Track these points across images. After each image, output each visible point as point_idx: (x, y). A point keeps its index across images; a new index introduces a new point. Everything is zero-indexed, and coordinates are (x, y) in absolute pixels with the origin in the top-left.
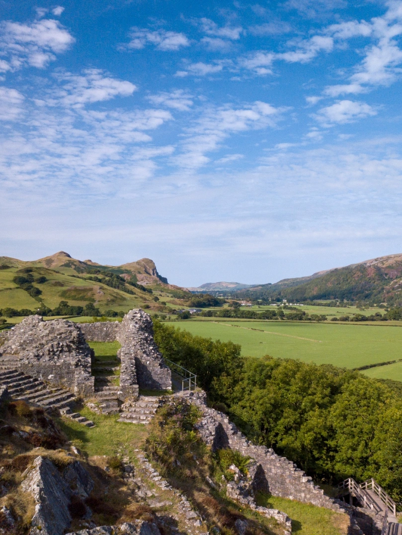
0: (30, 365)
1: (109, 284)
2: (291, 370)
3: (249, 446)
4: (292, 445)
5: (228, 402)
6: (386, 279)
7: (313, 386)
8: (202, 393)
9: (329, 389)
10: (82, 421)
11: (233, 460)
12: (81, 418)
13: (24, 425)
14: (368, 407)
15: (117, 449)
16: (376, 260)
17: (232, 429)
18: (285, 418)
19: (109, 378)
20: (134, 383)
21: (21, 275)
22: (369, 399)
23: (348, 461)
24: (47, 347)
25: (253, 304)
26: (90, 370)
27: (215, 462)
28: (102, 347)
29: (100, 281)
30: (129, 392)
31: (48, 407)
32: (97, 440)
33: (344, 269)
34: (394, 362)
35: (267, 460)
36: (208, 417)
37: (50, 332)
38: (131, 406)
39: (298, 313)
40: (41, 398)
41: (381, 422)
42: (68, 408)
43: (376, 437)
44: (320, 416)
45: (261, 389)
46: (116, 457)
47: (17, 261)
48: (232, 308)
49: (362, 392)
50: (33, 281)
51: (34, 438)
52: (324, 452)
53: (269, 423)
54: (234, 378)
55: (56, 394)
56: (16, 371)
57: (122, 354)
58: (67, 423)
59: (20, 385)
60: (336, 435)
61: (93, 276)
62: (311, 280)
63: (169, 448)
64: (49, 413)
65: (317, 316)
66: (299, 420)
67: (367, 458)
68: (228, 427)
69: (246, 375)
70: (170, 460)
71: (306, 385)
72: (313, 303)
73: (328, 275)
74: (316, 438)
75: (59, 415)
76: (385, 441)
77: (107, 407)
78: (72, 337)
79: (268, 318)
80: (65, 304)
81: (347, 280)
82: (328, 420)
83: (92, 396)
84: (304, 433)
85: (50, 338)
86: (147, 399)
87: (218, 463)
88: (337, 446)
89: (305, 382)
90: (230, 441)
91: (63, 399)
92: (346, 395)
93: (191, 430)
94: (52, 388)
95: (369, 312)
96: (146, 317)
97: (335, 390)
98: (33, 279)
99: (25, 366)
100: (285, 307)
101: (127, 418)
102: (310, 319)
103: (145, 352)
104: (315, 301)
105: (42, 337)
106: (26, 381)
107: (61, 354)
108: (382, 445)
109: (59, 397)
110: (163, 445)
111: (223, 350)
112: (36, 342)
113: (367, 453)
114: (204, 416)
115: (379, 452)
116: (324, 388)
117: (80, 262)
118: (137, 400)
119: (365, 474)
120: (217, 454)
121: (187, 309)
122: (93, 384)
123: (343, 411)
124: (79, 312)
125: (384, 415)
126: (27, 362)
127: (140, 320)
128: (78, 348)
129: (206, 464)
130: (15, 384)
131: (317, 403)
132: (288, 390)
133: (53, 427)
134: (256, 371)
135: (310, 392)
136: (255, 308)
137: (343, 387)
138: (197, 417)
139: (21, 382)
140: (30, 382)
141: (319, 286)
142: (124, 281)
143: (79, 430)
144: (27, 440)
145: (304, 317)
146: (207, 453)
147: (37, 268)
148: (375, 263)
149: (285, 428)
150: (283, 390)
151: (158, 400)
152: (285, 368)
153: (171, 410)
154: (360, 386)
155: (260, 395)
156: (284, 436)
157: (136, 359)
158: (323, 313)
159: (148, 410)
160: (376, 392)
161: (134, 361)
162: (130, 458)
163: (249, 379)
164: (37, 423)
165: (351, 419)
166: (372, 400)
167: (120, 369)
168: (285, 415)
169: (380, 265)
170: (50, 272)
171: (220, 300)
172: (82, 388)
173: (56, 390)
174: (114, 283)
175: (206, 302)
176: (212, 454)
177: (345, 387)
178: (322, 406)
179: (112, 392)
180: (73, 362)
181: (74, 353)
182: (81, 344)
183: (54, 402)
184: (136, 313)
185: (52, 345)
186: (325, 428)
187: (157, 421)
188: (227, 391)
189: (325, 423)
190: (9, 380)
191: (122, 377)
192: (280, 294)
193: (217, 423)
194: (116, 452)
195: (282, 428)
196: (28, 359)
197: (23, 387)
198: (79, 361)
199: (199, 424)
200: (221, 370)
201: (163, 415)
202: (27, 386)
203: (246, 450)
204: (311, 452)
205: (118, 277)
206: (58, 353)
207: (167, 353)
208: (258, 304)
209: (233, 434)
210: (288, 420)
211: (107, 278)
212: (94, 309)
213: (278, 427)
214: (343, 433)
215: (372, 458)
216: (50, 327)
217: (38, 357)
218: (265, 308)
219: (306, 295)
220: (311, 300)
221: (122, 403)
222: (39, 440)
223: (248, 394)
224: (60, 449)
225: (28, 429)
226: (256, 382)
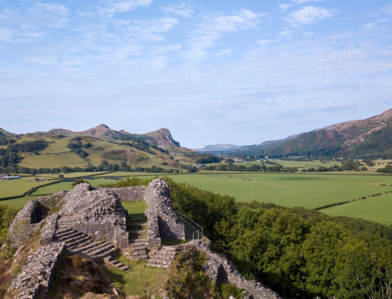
0: (81, 225)
1: (138, 147)
2: (272, 216)
3: (243, 281)
4: (274, 272)
5: (227, 240)
6: (342, 140)
7: (289, 227)
8: (208, 241)
9: (301, 230)
10: (121, 266)
11: (231, 292)
12: (120, 264)
13: (78, 275)
14: (330, 242)
15: (146, 289)
16: (334, 126)
17: (230, 269)
18: (269, 251)
19: (139, 232)
20: (158, 237)
21: (74, 142)
22: (331, 237)
23: (316, 283)
24: (94, 211)
25: (243, 160)
26: (125, 227)
27: (218, 294)
28: (133, 206)
29: (131, 145)
30: (154, 243)
31: (95, 256)
32: (132, 282)
33: (310, 133)
34: (349, 202)
35: (257, 291)
36: (212, 260)
37: (96, 199)
38: (155, 253)
39: (277, 166)
40: (90, 250)
41: (340, 254)
42: (110, 257)
43: (336, 265)
44: (295, 250)
45: (250, 230)
46: (146, 296)
47: (70, 132)
48: (228, 164)
49: (325, 232)
50: (82, 147)
51: (86, 285)
52: (298, 276)
53: (257, 255)
54: (230, 222)
55: (101, 246)
56: (72, 229)
57: (148, 214)
58: (110, 268)
59: (74, 240)
60: (307, 264)
61: (125, 142)
62: (285, 141)
63: (184, 286)
64: (96, 262)
65: (290, 169)
66: (279, 253)
67: (330, 280)
68: (227, 268)
69: (239, 220)
70: (185, 296)
71: (284, 227)
72: (287, 159)
73: (298, 137)
74: (291, 265)
75: (103, 262)
76: (344, 268)
77: (139, 255)
78: (112, 202)
79: (254, 170)
80: (106, 163)
81: (313, 141)
82: (301, 253)
83: (127, 247)
84: (283, 262)
85: (95, 204)
86: (167, 248)
87: (220, 295)
88: (307, 272)
89: (283, 225)
90: (229, 277)
91: (106, 250)
92: (313, 234)
93: (200, 271)
94: (98, 241)
95: (329, 165)
96: (165, 185)
97: (305, 230)
98: (82, 145)
99: (78, 225)
100: (267, 162)
101: (153, 263)
102: (285, 171)
103: (165, 212)
104: (289, 157)
105: (90, 203)
106: (79, 237)
107: (104, 216)
108: (341, 271)
109: (103, 249)
110: (180, 284)
111: (222, 202)
112: (86, 207)
113: (330, 277)
114: (210, 260)
115: (339, 277)
116: (297, 229)
117: (116, 132)
118: (160, 249)
119: (328, 292)
120: (220, 288)
121: (194, 165)
122: (128, 238)
123: (311, 246)
124: (116, 169)
125: (342, 249)
126: (79, 222)
127: (161, 187)
128: (116, 211)
129: (211, 296)
130: (71, 239)
131: (292, 240)
132: (271, 231)
133: (99, 273)
134: (246, 217)
135: (286, 232)
136: (245, 163)
137: (311, 228)
138: (204, 261)
139: (75, 238)
140: (82, 237)
141: (292, 146)
142: (148, 145)
143: (118, 274)
144: (81, 287)
145: (281, 169)
146: (212, 288)
147: (85, 137)
148: (333, 128)
149: (269, 258)
150: (267, 231)
151: (175, 249)
152: (268, 214)
153: (185, 256)
154: (324, 227)
155: (250, 235)
156: (269, 265)
157: (159, 218)
158: (295, 166)
159: (168, 257)
160: (336, 231)
161: (157, 219)
162: (156, 296)
163: (241, 223)
164: (88, 271)
165: (318, 252)
166: (333, 238)
167: (147, 225)
168: (269, 249)
169: (337, 130)
170: (94, 139)
171: (219, 157)
172: (120, 241)
173: (101, 243)
174: (141, 147)
175: (208, 159)
176: (216, 288)
177: (313, 228)
178: (296, 242)
179: (141, 243)
180: (113, 222)
181: (113, 215)
182: (118, 208)
183: (100, 253)
184: (157, 182)
185: (97, 209)
186: (299, 258)
187: (175, 265)
188: (226, 232)
189: (299, 255)
190: (67, 237)
191: (149, 231)
192: (263, 153)
193: (219, 264)
194: (146, 292)
195: (266, 259)
196: (80, 220)
197: (77, 241)
198: (117, 221)
199: (206, 265)
200: (221, 216)
201: (179, 260)
202: (79, 240)
203: (241, 284)
204: (289, 276)
205: (144, 142)
206: (102, 215)
207: (181, 206)
208: (247, 160)
209: (231, 272)
210: (271, 252)
211: (136, 143)
212: (127, 166)
213: (264, 258)
214: (312, 262)
215: (334, 280)
216: (95, 195)
217: (87, 218)
218: (253, 163)
219: (283, 153)
220: (286, 157)
221: (149, 251)
222: (89, 287)
223: (241, 234)
224: (105, 294)
225: (81, 278)
226: (247, 225)
